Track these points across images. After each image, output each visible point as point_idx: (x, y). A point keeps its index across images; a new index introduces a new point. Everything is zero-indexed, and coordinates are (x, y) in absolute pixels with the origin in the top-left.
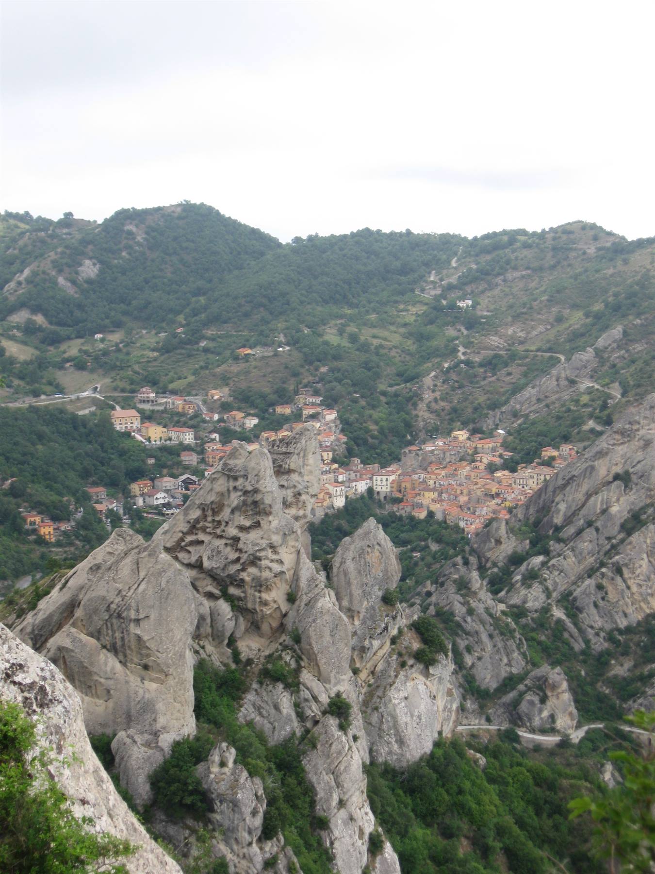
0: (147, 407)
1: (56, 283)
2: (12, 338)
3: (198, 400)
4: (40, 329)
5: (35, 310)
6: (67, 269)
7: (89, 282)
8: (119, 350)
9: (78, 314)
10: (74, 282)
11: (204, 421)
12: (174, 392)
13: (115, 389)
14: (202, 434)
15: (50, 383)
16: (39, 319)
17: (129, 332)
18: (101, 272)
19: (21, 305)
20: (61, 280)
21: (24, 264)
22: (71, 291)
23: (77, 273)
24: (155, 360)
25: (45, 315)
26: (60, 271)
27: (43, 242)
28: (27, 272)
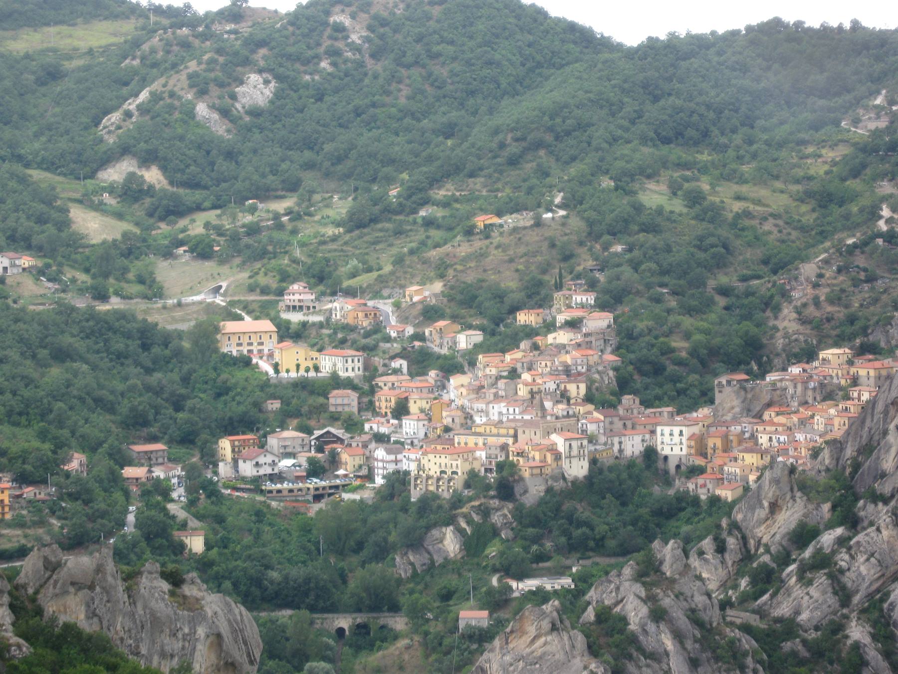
0: (295, 318)
1: (190, 114)
2: (99, 208)
3: (386, 307)
4: (150, 191)
5: (146, 160)
6: (215, 91)
7: (256, 112)
8: (280, 226)
9: (223, 166)
10: (225, 113)
11: (388, 339)
12: (350, 293)
13: (251, 289)
14: (377, 361)
15: (141, 281)
16: (153, 176)
17: (307, 198)
18: (278, 95)
19: (124, 151)
20: (202, 109)
21: (144, 82)
22: (220, 128)
23: (234, 97)
24: (334, 239)
25: (164, 169)
26: (202, 93)
27: (185, 45)
28: (144, 95)
